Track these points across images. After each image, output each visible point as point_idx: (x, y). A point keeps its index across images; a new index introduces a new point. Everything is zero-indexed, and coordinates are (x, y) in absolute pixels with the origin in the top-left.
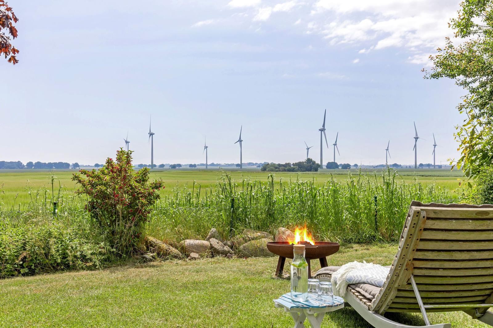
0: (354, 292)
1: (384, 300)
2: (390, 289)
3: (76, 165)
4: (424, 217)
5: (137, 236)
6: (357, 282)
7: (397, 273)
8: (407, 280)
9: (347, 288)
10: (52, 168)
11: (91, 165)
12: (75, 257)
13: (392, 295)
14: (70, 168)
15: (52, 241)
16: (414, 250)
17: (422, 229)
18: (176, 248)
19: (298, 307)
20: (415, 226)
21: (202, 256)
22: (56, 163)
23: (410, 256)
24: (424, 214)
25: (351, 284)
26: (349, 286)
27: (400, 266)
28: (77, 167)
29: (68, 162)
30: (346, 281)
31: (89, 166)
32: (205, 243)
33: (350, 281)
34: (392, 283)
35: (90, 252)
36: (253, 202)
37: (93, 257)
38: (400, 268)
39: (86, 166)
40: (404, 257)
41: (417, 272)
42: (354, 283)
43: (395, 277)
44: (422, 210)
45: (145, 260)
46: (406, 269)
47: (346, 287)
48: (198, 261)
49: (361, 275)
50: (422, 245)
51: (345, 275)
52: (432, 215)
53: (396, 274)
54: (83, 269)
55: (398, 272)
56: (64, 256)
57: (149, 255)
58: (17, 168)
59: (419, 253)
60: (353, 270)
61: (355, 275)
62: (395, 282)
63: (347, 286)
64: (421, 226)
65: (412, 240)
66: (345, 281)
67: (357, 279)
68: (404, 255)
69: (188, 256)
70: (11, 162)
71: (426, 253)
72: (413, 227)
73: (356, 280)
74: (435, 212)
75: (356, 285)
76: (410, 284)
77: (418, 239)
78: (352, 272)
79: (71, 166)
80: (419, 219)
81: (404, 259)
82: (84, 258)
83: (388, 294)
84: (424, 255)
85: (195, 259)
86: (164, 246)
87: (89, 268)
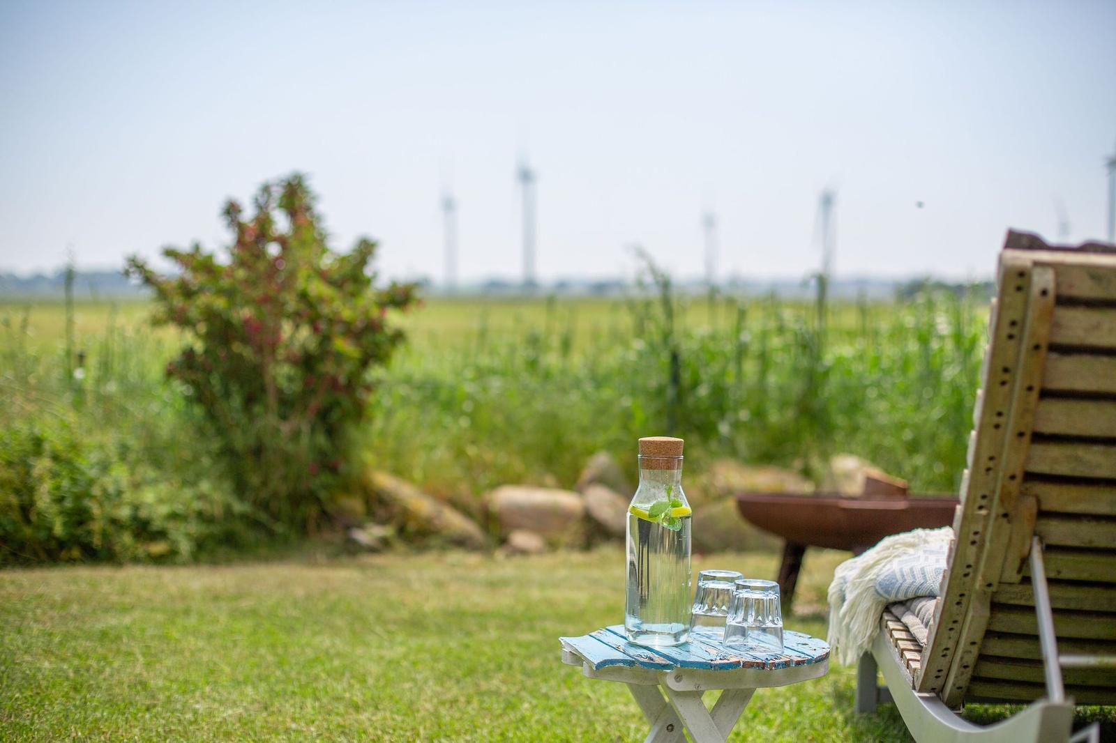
0: (894, 629)
1: (951, 644)
2: (964, 600)
4: (1044, 293)
5: (330, 463)
6: (910, 595)
7: (976, 533)
8: (1017, 564)
9: (881, 618)
12: (114, 522)
13: (971, 624)
15: (42, 465)
16: (1021, 434)
17: (1044, 345)
18: (466, 511)
19: (631, 663)
20: (1015, 331)
21: (552, 546)
23: (1014, 459)
24: (1043, 280)
25: (895, 603)
26: (888, 608)
27: (983, 502)
30: (876, 591)
32: (567, 500)
33: (887, 592)
34: (966, 575)
35: (164, 510)
36: (750, 367)
37: (170, 526)
38: (983, 512)
40: (991, 464)
41: (1059, 532)
42: (901, 597)
43: (972, 550)
44: (1037, 264)
45: (352, 550)
46: (1005, 515)
47: (878, 616)
48: (534, 561)
49: (928, 569)
50: (1058, 418)
51: (875, 571)
52: (1085, 289)
53: (972, 537)
54: (136, 560)
55: (979, 528)
56: (79, 517)
57: (369, 534)
59: (1055, 451)
60: (911, 551)
61: (906, 569)
62: (976, 571)
63: (880, 608)
64: (1036, 330)
65: (1012, 391)
66: (873, 589)
67: (909, 580)
68: (991, 458)
69: (503, 541)
71: (1081, 451)
72: (1011, 337)
73: (906, 585)
74: (1095, 273)
75: (908, 604)
76: (1027, 580)
77: (1030, 389)
78: (905, 557)
80: (1026, 303)
81: (991, 473)
82: (143, 529)
83: (960, 619)
84: (1077, 459)
85: (524, 552)
86: (423, 505)
87: (159, 560)
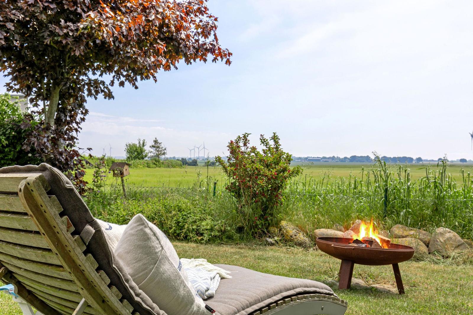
3: (419, 159)
10: (397, 162)
11: (434, 160)
14: (414, 162)
22: (401, 157)
28: (420, 161)
29: (412, 157)
31: (432, 160)
39: (430, 161)
58: (366, 162)
70: (361, 157)
79: (415, 160)
